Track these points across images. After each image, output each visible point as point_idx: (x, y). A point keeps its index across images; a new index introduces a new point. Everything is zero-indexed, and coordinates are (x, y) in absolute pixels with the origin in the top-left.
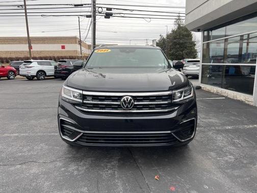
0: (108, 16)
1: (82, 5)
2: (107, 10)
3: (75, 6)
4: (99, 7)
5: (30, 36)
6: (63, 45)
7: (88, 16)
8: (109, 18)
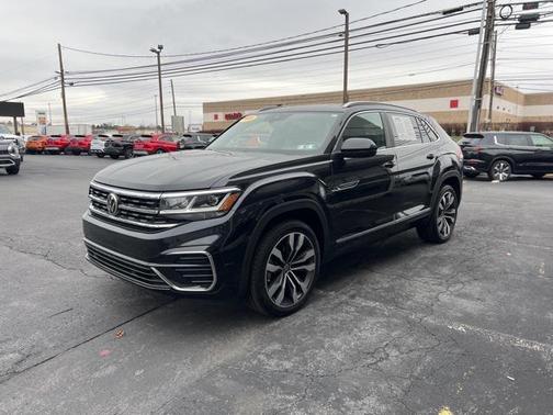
0: (524, 23)
1: (461, 9)
2: (524, 8)
3: (445, 13)
4: (504, 6)
5: (349, 88)
6: (453, 99)
7: (473, 32)
8: (528, 27)
